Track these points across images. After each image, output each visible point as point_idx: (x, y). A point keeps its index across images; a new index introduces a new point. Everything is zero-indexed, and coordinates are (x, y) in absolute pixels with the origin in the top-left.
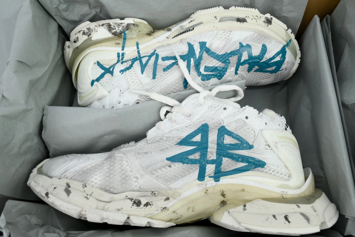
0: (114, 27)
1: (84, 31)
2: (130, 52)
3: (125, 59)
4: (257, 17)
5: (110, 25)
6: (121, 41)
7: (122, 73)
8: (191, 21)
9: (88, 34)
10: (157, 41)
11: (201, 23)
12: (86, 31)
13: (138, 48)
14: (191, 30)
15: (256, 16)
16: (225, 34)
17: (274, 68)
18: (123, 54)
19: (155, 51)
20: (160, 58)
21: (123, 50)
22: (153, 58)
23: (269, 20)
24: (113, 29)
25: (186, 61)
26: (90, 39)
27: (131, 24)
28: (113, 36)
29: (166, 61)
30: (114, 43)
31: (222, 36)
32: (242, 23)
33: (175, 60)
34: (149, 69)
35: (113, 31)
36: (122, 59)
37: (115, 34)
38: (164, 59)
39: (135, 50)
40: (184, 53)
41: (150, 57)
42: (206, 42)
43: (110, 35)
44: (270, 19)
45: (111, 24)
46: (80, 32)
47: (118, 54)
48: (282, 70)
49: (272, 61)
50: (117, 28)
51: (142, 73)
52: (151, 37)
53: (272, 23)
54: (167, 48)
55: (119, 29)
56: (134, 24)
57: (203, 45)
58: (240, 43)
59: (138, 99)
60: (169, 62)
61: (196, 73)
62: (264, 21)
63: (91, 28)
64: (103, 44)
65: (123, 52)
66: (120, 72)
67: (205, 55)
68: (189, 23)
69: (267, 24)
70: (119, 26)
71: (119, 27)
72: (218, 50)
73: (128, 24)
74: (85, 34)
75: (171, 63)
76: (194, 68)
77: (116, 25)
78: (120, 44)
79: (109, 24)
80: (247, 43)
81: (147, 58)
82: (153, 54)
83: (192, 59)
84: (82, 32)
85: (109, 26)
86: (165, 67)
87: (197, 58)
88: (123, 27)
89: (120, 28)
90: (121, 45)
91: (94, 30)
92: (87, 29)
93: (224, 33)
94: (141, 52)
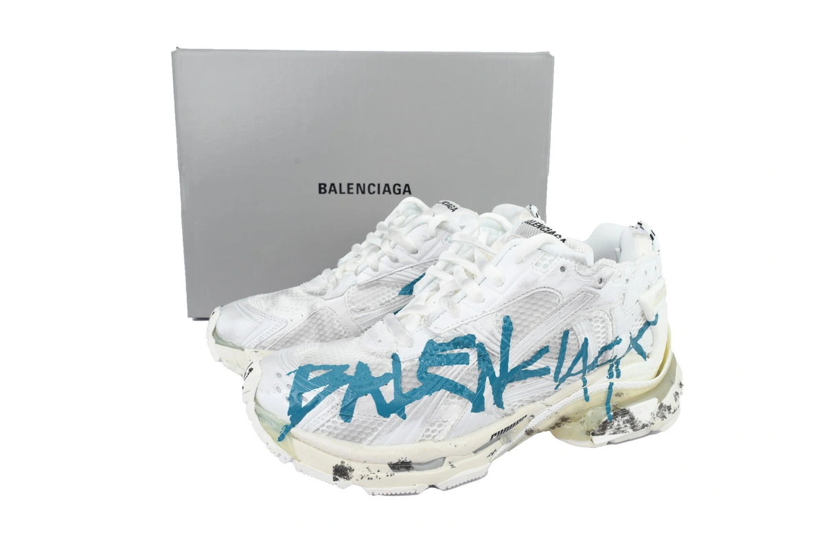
0: (626, 426)
1: (670, 413)
2: (598, 381)
3: (607, 367)
4: (370, 476)
5: (632, 428)
6: (614, 400)
7: (618, 339)
8: (492, 454)
9: (663, 408)
10: (551, 408)
11: (475, 452)
12: (666, 413)
13: (586, 391)
14: (495, 434)
15: (372, 479)
16: (433, 434)
17: (312, 376)
18: (611, 376)
19: (556, 388)
20: (552, 374)
21: (611, 384)
22: (564, 370)
23: (340, 476)
24: (628, 421)
25: (509, 371)
26: (660, 399)
27: (598, 435)
28: (627, 409)
29: (543, 366)
30: (625, 395)
31: (439, 429)
32: (402, 460)
33: (527, 370)
34: (573, 347)
35: (627, 418)
36: (612, 366)
37: (625, 412)
38: (545, 371)
39: (590, 385)
40: (510, 387)
41: (569, 374)
42: (472, 411)
43: (632, 409)
44: (337, 477)
45: (631, 431)
46: (675, 411)
47: (618, 376)
48: (291, 373)
49: (321, 389)
50: (621, 423)
51: (586, 340)
52: (561, 415)
53: (332, 469)
54: (537, 395)
55: (618, 421)
56: (593, 434)
57: (478, 406)
58: (404, 417)
59: (600, 290)
60: (537, 366)
61: (487, 349)
62: (353, 470)
63: (660, 419)
64: (640, 392)
65: (611, 380)
66: (621, 340)
67: (473, 386)
68: (495, 450)
69: (346, 465)
70: (618, 429)
71: (618, 425)
72: (447, 399)
73: (603, 434)
74: (668, 407)
75: (535, 364)
76: (492, 359)
77: (622, 429)
78: (616, 395)
79: (635, 430)
80: (388, 420)
81: (573, 372)
82: (563, 379)
83: (498, 374)
84: (672, 411)
85: (635, 426)
86: (546, 355)
87: (488, 378)
88: (611, 428)
89: (616, 423)
90: (614, 393)
91: (655, 416)
92: (665, 417)
93: (434, 436)
94: (581, 382)
